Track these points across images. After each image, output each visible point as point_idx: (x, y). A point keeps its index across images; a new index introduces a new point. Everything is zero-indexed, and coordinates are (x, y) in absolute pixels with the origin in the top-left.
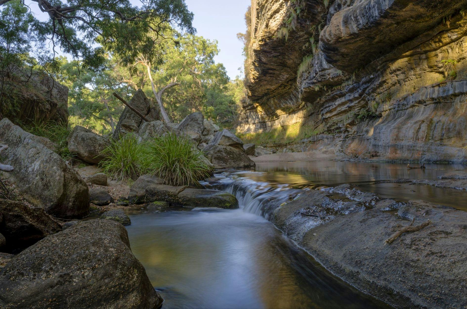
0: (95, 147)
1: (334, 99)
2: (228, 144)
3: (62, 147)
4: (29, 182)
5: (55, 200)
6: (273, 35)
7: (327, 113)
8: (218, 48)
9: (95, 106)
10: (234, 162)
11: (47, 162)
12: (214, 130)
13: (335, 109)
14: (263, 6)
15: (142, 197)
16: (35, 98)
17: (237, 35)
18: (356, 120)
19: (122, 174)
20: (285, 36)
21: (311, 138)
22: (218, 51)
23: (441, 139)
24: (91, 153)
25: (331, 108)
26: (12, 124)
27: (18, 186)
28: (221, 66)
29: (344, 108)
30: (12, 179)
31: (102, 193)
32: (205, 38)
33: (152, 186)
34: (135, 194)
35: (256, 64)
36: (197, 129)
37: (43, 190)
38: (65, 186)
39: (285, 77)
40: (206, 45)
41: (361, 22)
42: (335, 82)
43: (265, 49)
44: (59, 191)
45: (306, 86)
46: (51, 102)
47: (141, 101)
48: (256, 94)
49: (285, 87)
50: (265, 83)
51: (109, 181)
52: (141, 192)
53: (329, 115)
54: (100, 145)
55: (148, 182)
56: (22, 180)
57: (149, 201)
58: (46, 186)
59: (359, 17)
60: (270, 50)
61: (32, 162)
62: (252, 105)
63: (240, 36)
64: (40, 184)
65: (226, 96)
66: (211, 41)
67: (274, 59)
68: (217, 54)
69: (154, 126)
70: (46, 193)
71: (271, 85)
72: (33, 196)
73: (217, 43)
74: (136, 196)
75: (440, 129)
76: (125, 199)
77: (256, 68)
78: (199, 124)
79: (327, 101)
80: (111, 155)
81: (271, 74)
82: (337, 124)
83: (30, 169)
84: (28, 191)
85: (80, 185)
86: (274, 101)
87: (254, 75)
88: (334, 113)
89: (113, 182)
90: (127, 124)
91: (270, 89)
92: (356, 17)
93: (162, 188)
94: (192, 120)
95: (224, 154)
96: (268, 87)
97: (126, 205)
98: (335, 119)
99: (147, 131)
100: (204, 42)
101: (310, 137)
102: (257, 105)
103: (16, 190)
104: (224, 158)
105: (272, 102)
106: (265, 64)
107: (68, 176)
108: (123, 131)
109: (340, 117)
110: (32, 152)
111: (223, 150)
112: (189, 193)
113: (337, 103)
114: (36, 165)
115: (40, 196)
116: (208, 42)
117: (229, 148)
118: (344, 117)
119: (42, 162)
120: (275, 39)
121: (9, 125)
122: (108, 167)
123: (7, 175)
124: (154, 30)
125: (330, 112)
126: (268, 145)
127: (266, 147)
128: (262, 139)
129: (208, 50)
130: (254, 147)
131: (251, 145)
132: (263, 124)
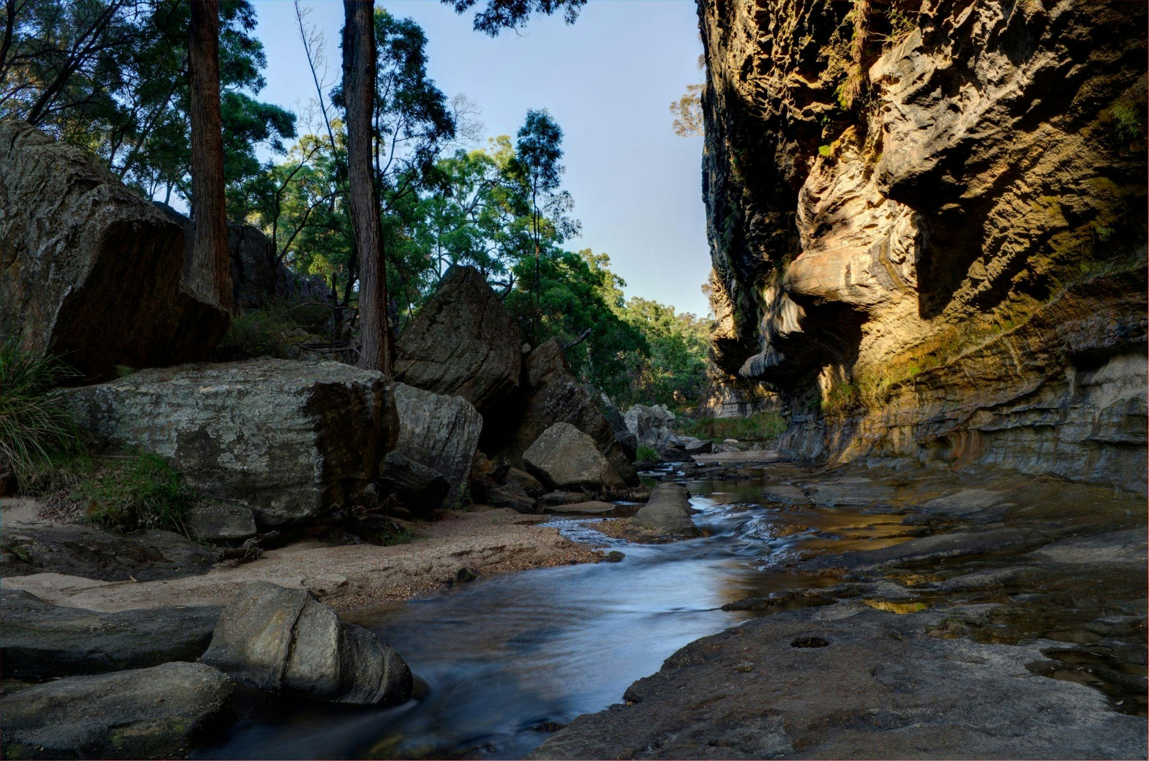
62: (726, 377)
102: (733, 378)
126: (747, 438)
127: (744, 440)
128: (740, 429)
129: (663, 319)
130: (710, 444)
131: (707, 441)
132: (742, 406)
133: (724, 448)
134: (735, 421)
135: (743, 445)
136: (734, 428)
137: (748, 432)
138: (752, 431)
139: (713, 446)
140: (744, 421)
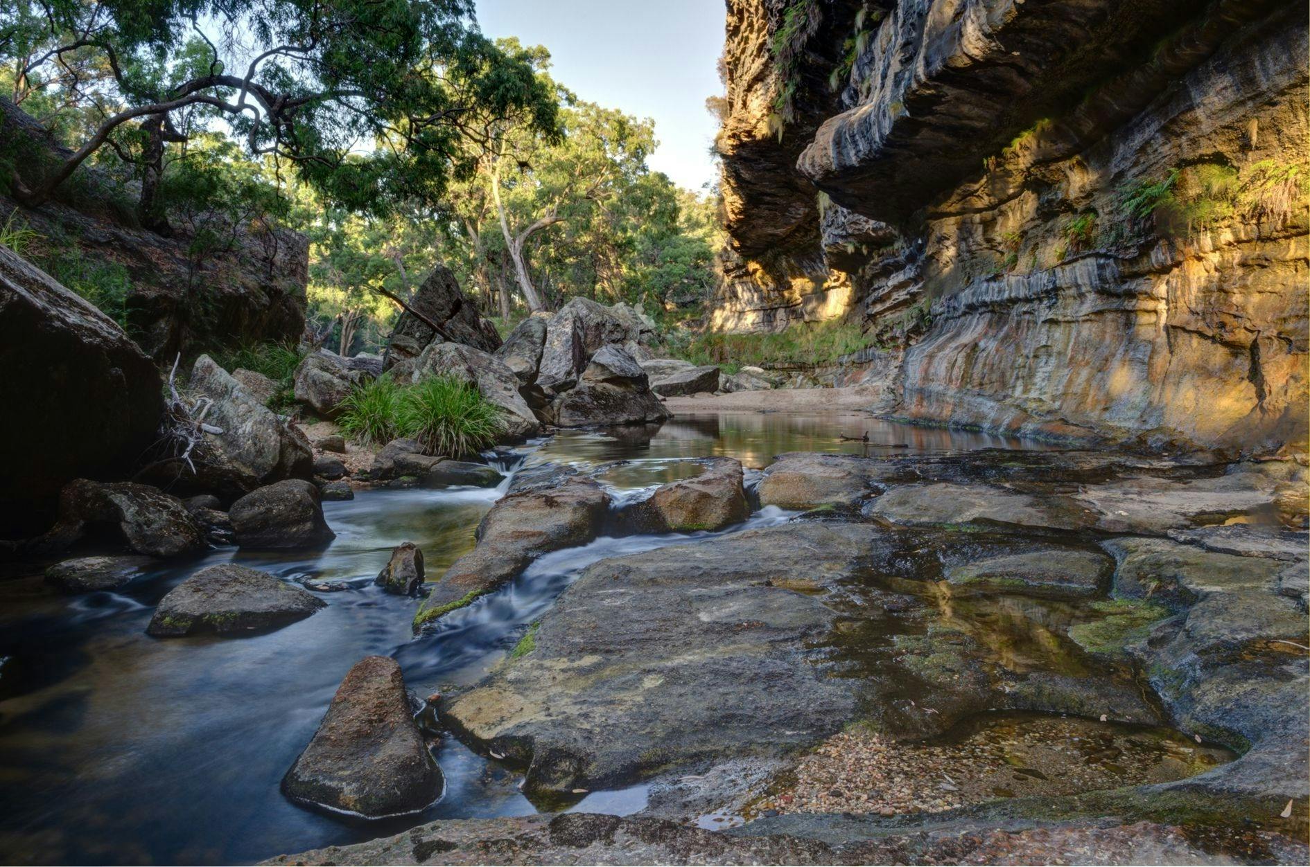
0: (331, 395)
1: (886, 272)
2: (601, 378)
3: (285, 389)
4: (239, 447)
5: (270, 469)
6: (755, 127)
7: (874, 303)
8: (655, 138)
9: (374, 266)
10: (605, 414)
11: (260, 423)
12: (641, 327)
13: (889, 295)
14: (738, 59)
15: (390, 470)
16: (242, 291)
17: (708, 101)
18: (922, 324)
19: (368, 437)
20: (777, 131)
21: (856, 355)
22: (654, 145)
23: (981, 384)
24: (324, 402)
25: (881, 292)
26: (215, 365)
27: (225, 451)
28: (662, 177)
29: (902, 295)
30: (218, 443)
31: (334, 463)
32: (626, 113)
33: (403, 455)
34: (379, 465)
35: (732, 181)
36: (528, 353)
37: (256, 456)
38: (282, 452)
39: (801, 212)
40: (627, 131)
41: (861, 147)
42: (881, 238)
43: (744, 154)
44: (274, 459)
45: (830, 241)
46: (271, 289)
47: (440, 291)
48: (749, 243)
49: (806, 235)
50: (760, 222)
51: (347, 446)
52: (388, 464)
53: (879, 307)
54: (338, 392)
55: (401, 449)
56: (230, 444)
57: (398, 476)
58: (260, 452)
59: (857, 137)
60: (756, 157)
61: (244, 421)
62: (744, 266)
63: (713, 103)
64: (253, 450)
65: (689, 241)
66: (639, 122)
67: (768, 175)
68: (653, 152)
69: (440, 353)
70: (259, 460)
71: (776, 227)
72: (244, 464)
73: (653, 124)
74: (380, 469)
75: (980, 365)
76: (365, 472)
77: (735, 191)
78: (534, 343)
79: (876, 276)
80: (353, 409)
81: (768, 203)
82: (892, 329)
83: (240, 431)
84: (238, 457)
85: (300, 453)
86: (788, 262)
87: (731, 203)
88: (888, 304)
89: (355, 448)
90: (402, 344)
91: (776, 235)
92: (853, 136)
93: (412, 458)
94: (523, 335)
95: (587, 398)
96: (770, 230)
97: (366, 480)
98: (889, 316)
99: (429, 362)
100: (622, 124)
101: (854, 352)
102: (757, 266)
103: (224, 457)
104: (585, 406)
105: (784, 264)
106: (749, 182)
107: (285, 441)
108: (395, 355)
109: (898, 314)
110: (242, 409)
111: (587, 390)
112: (444, 466)
113: (890, 283)
114: (248, 427)
115: (252, 465)
116: (632, 122)
117: (599, 387)
118: (904, 313)
119: (255, 423)
120: (759, 137)
121: (210, 366)
122: (348, 426)
123: (211, 437)
124: (476, 141)
125: (881, 300)
126: (778, 365)
127: (771, 368)
128: (766, 349)
129: (632, 142)
130: (715, 374)
131: (709, 368)
132: (768, 314)
133: (742, 381)
134: (758, 339)
135: (773, 376)
136: (756, 349)
137: (780, 354)
138: (787, 354)
139: (722, 379)
140: (773, 338)
